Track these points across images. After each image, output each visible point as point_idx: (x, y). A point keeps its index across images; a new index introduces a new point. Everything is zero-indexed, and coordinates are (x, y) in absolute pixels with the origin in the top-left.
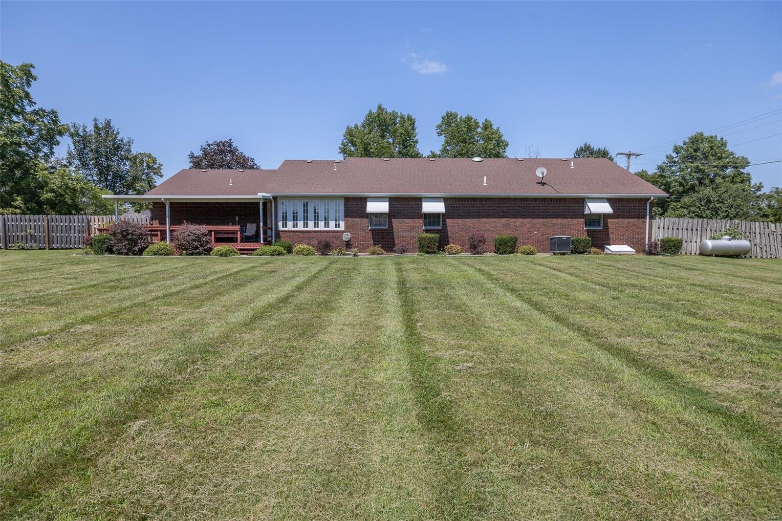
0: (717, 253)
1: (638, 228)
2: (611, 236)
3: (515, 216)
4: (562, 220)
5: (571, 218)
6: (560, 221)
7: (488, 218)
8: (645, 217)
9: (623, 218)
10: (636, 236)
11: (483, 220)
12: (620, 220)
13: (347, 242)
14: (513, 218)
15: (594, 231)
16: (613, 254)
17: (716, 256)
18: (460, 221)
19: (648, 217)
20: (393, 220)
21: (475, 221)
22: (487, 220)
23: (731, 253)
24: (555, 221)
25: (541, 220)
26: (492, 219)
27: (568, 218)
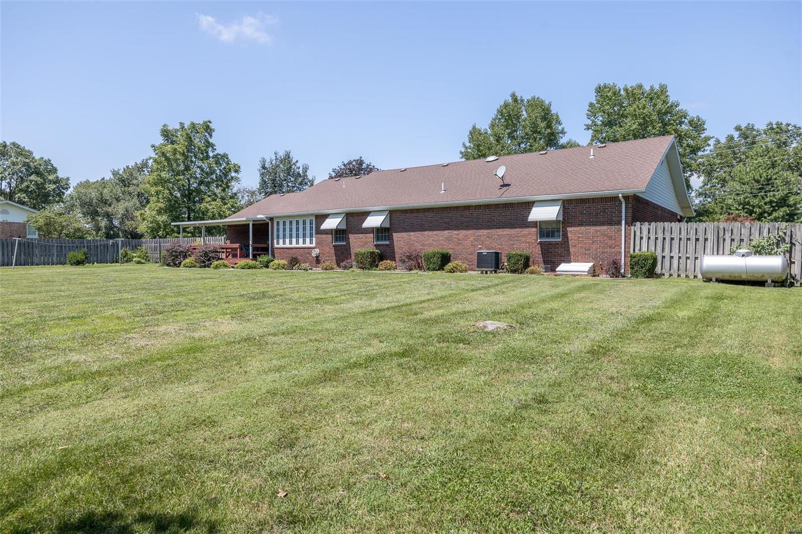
0: (720, 276)
1: (610, 238)
2: (572, 250)
3: (457, 228)
4: (510, 230)
5: (521, 227)
6: (507, 231)
7: (430, 230)
8: (620, 223)
9: (589, 225)
10: (608, 250)
11: (426, 233)
12: (583, 228)
13: (317, 257)
14: (456, 230)
15: (550, 243)
16: (566, 274)
17: (719, 281)
18: (404, 235)
19: (623, 222)
20: (350, 235)
21: (418, 234)
22: (431, 233)
23: (744, 277)
24: (500, 232)
25: (485, 232)
26: (435, 232)
27: (516, 228)
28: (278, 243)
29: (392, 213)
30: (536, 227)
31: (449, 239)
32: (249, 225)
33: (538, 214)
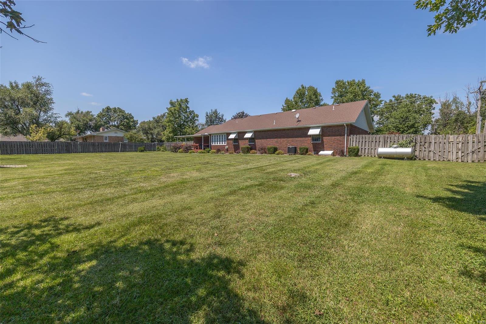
0: (385, 156)
1: (340, 141)
2: (325, 146)
3: (280, 138)
4: (301, 138)
5: (305, 137)
6: (299, 139)
7: (270, 139)
8: (344, 135)
9: (332, 136)
10: (339, 146)
11: (268, 140)
12: (329, 137)
13: (227, 149)
14: (279, 138)
15: (316, 143)
16: (322, 155)
17: (384, 158)
18: (260, 140)
19: (346, 135)
20: (239, 141)
21: (265, 140)
22: (270, 140)
23: (395, 156)
24: (297, 139)
25: (291, 139)
26: (272, 139)
27: (303, 137)
28: (213, 144)
29: (255, 132)
30: (311, 137)
31: (277, 142)
32: (202, 137)
33: (312, 132)
